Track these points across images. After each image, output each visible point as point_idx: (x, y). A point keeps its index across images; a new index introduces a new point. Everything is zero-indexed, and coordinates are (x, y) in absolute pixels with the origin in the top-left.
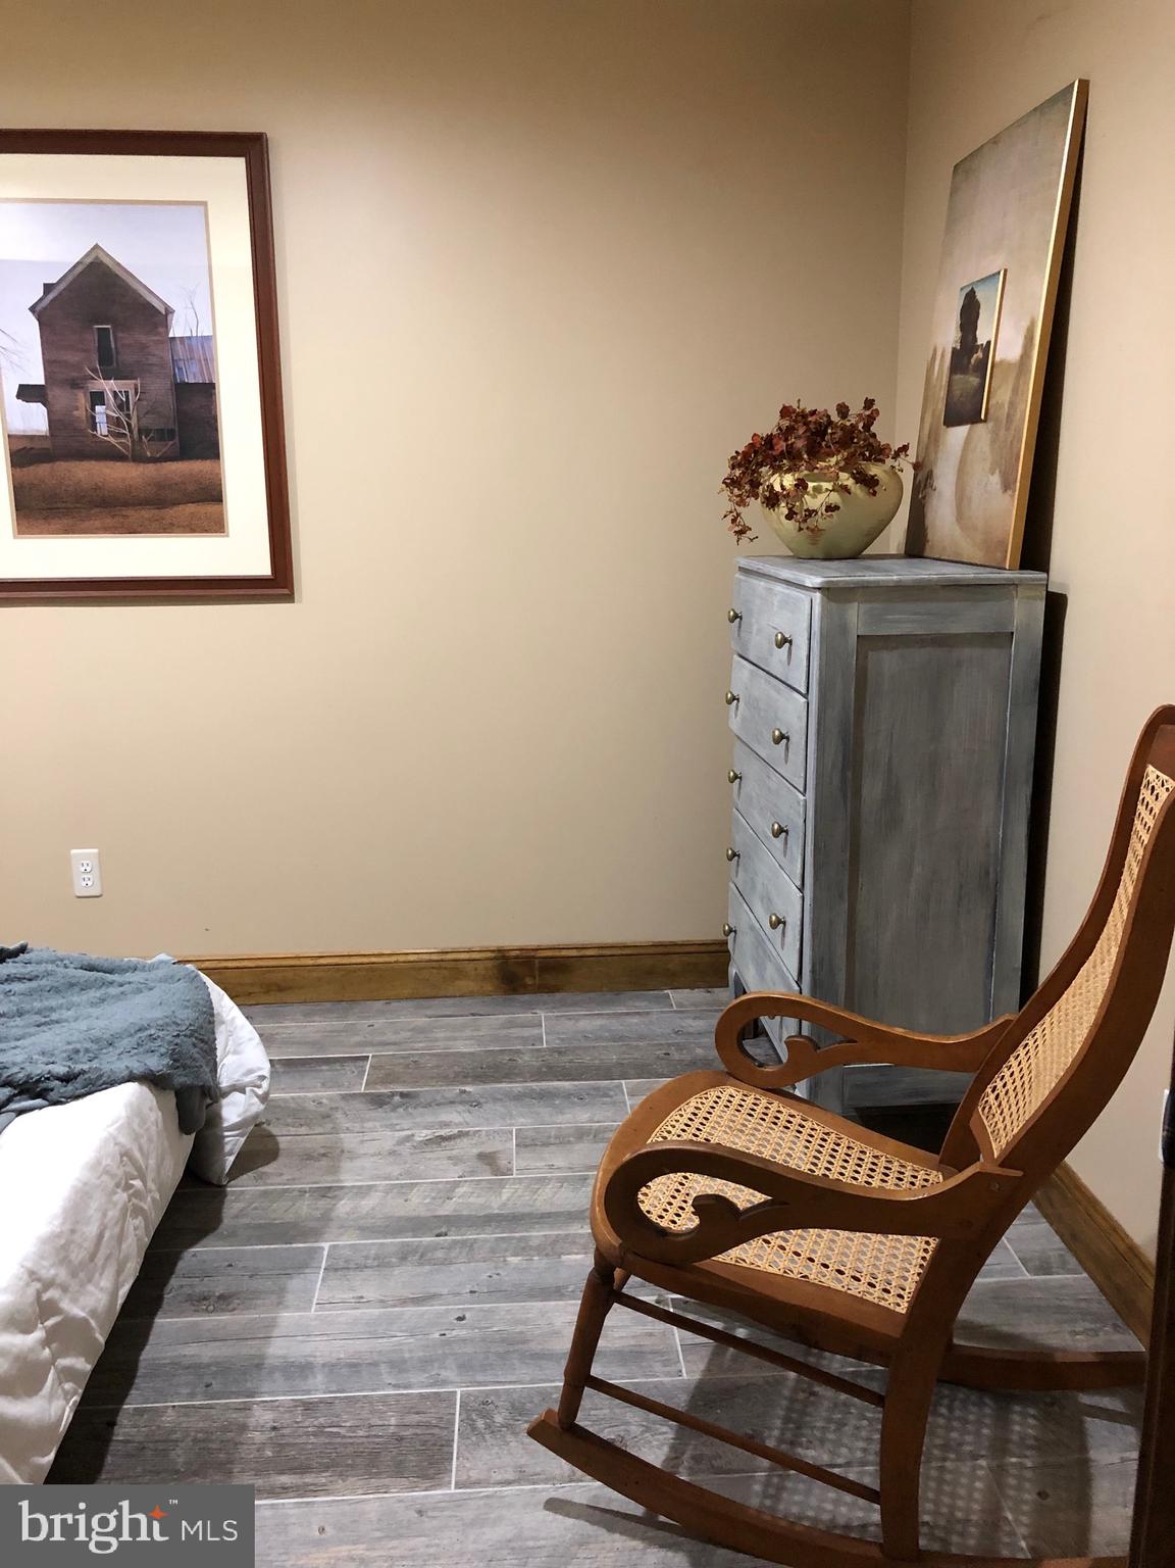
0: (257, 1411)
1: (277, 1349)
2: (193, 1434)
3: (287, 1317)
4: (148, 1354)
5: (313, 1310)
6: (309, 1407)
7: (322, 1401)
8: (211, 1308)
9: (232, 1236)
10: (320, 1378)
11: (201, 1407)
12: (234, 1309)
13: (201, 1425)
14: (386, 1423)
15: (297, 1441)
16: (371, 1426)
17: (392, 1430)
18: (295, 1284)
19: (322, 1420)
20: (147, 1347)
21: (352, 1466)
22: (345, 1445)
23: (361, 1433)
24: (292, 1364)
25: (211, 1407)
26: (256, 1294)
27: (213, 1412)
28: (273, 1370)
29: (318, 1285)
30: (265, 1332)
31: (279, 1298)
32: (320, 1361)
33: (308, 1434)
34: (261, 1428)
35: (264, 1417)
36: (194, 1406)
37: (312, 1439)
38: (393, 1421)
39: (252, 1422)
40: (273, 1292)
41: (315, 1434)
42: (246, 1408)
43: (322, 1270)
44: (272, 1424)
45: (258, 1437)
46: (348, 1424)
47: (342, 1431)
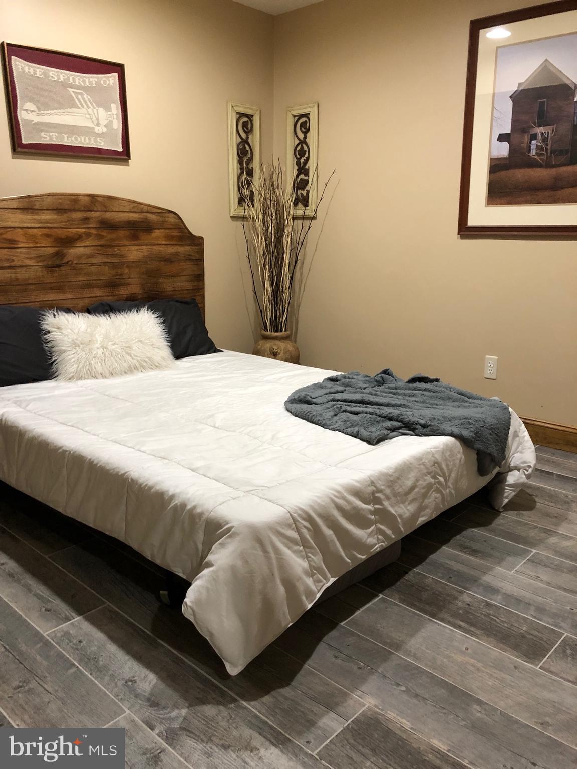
0: (465, 596)
1: (487, 579)
2: (435, 591)
3: (499, 569)
4: (433, 557)
5: (513, 572)
6: (488, 605)
7: (495, 605)
8: (467, 552)
9: (493, 531)
10: (500, 597)
11: (444, 584)
12: (476, 557)
13: (440, 589)
14: (520, 628)
15: (476, 614)
16: (512, 625)
17: (522, 631)
18: (510, 559)
19: (491, 612)
20: (434, 554)
21: (495, 635)
22: (496, 626)
23: (506, 625)
24: (490, 587)
25: (447, 585)
26: (491, 556)
27: (447, 587)
28: (481, 585)
29: (521, 564)
30: (486, 570)
31: (500, 561)
32: (504, 591)
33: (482, 614)
34: (463, 602)
35: (467, 599)
36: (440, 582)
37: (483, 617)
38: (524, 629)
39: (461, 598)
40: (498, 558)
41: (485, 615)
42: (462, 592)
43: (526, 559)
44: (468, 603)
45: (460, 604)
46: (502, 619)
47: (497, 620)
